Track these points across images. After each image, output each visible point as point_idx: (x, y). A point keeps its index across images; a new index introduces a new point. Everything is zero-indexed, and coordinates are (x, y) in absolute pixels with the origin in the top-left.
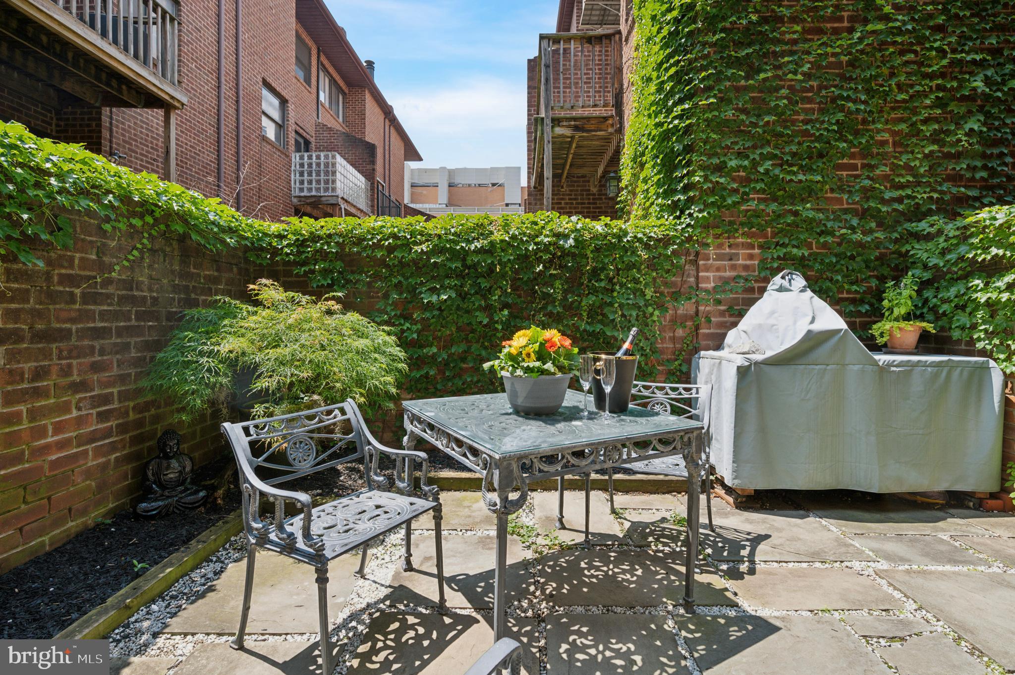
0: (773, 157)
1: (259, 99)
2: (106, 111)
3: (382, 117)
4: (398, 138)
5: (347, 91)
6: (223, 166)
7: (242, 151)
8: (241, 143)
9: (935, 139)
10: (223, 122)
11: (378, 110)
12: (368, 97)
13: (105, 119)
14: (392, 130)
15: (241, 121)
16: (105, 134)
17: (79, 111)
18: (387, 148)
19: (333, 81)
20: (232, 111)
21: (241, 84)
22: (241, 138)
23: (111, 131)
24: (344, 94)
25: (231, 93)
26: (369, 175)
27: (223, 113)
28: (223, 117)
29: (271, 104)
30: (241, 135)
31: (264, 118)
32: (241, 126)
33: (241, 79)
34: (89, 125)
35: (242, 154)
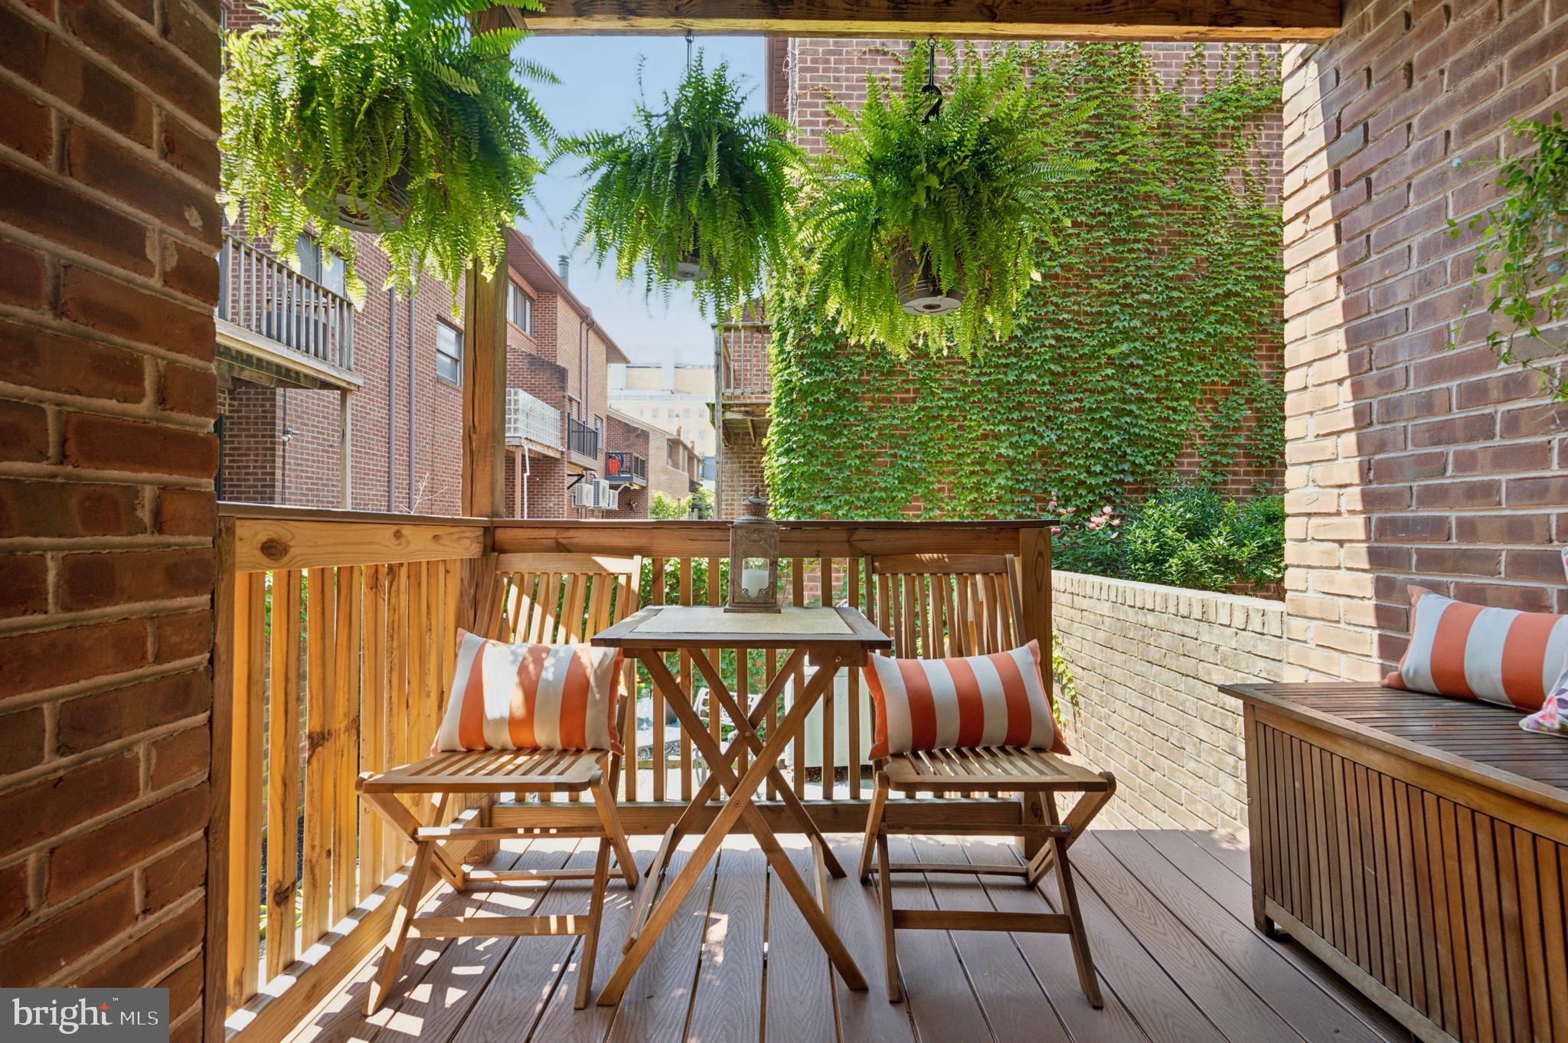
0: (847, 502)
1: (432, 339)
2: (280, 391)
3: (579, 321)
4: (598, 341)
5: (535, 297)
6: (394, 419)
7: (414, 399)
8: (414, 390)
9: (977, 488)
10: (394, 373)
11: (572, 316)
12: (560, 303)
13: (279, 399)
14: (591, 334)
15: (414, 367)
16: (279, 413)
17: (253, 391)
18: (584, 357)
19: (518, 289)
20: (404, 360)
21: (414, 327)
22: (414, 385)
23: (284, 408)
24: (532, 300)
25: (403, 341)
26: (560, 402)
27: (394, 363)
28: (394, 368)
29: (447, 340)
30: (414, 381)
31: (440, 356)
32: (414, 373)
33: (414, 323)
34: (263, 406)
35: (414, 402)
